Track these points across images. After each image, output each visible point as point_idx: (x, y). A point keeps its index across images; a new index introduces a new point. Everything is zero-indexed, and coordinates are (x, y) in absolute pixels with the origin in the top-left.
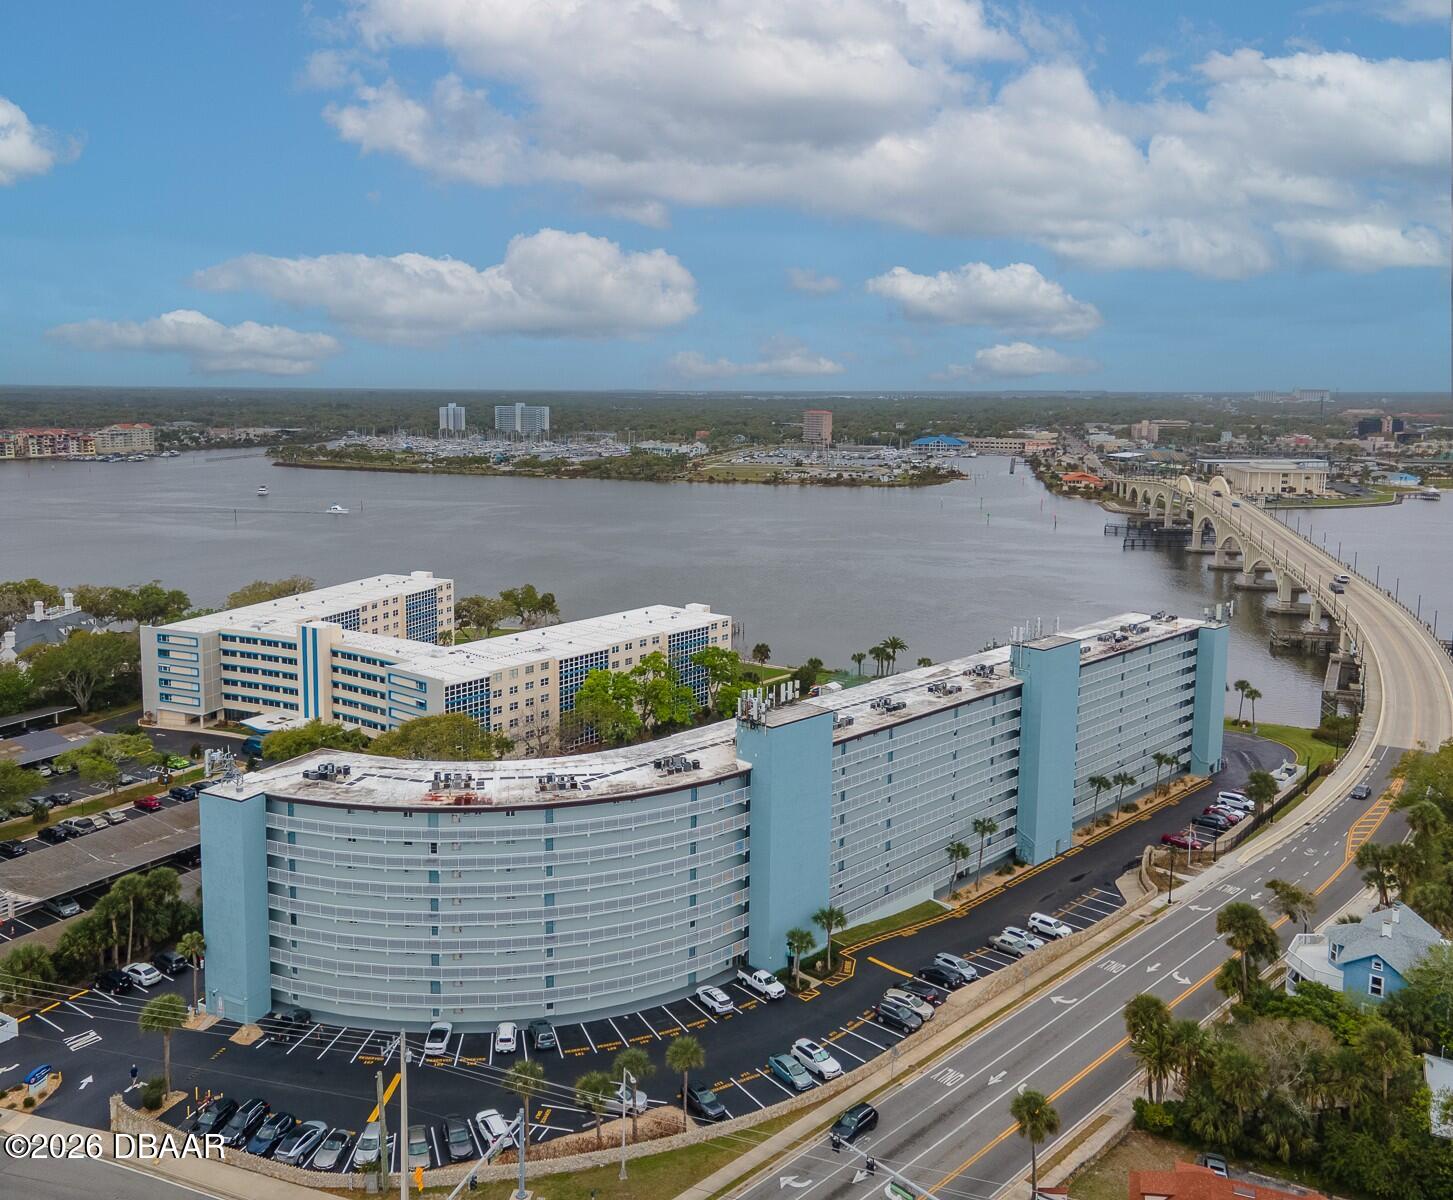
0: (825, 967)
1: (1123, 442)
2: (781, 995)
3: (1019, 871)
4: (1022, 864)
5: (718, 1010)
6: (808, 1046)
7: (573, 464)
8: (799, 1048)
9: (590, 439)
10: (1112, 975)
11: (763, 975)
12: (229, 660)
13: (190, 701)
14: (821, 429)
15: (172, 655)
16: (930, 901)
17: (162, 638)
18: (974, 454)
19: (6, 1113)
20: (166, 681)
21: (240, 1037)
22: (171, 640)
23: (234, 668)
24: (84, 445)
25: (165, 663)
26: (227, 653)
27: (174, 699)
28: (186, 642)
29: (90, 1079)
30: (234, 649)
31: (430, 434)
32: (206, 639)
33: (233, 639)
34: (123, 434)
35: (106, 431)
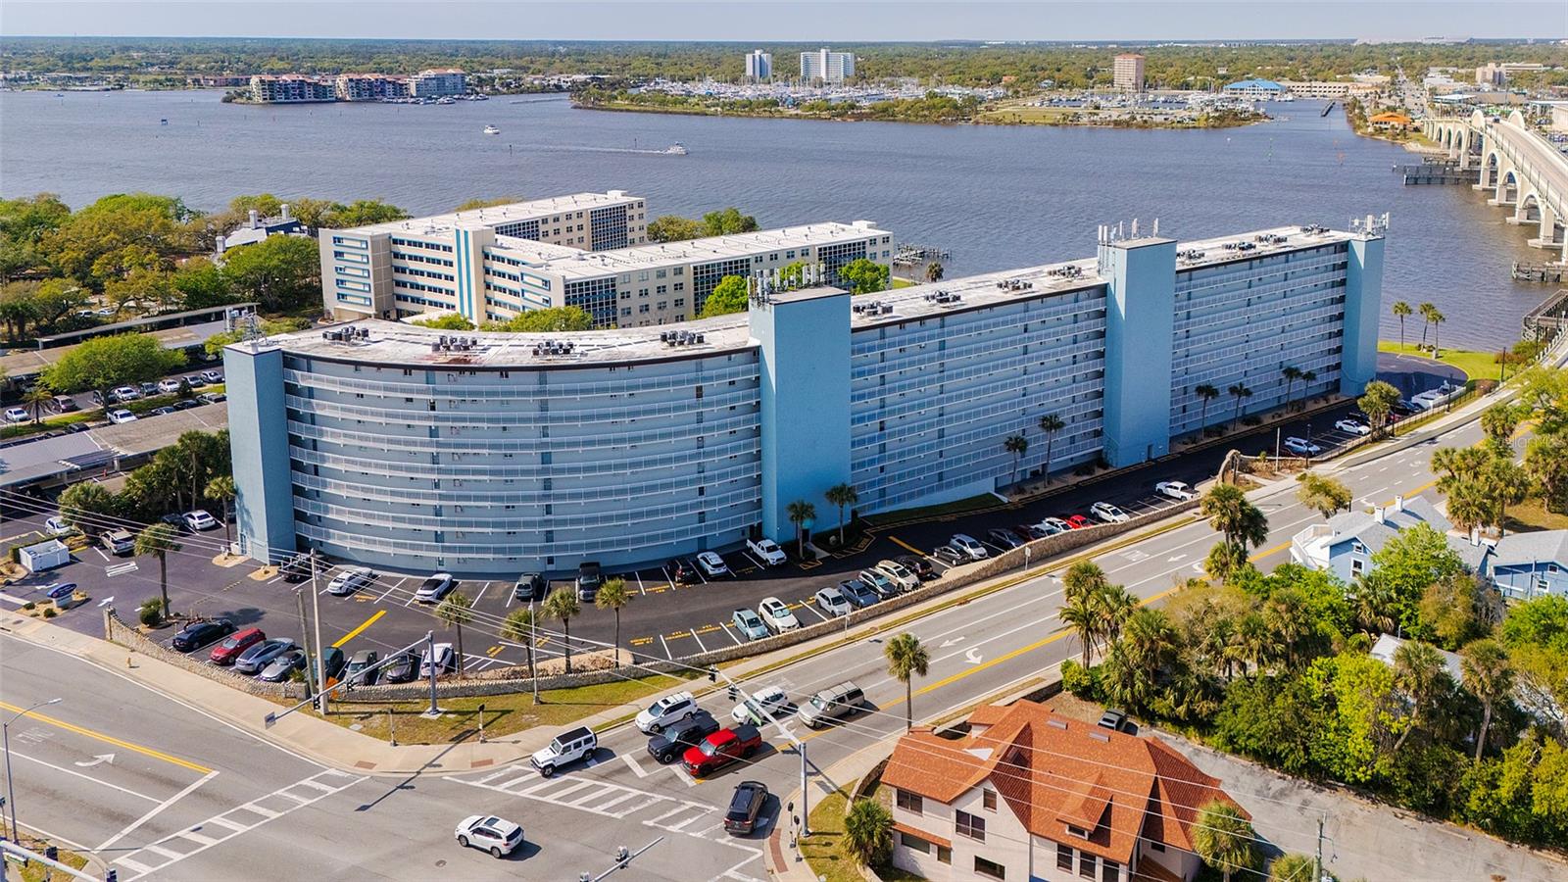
0: (838, 541)
1: (1460, 86)
2: (780, 562)
3: (1099, 472)
4: (1105, 466)
5: (711, 572)
6: (772, 604)
7: (861, 108)
8: (764, 605)
9: (891, 86)
10: (1131, 562)
11: (768, 543)
12: (399, 263)
13: (362, 301)
14: (1132, 73)
15: (346, 257)
16: (989, 494)
17: (337, 240)
18: (1290, 98)
19: (27, 619)
20: (342, 282)
21: (257, 576)
22: (345, 243)
23: (403, 271)
24: (400, 90)
25: (341, 265)
26: (397, 255)
27: (349, 299)
28: (358, 244)
29: (111, 599)
30: (402, 252)
31: (734, 81)
32: (375, 240)
33: (402, 242)
34: (436, 78)
35: (421, 75)
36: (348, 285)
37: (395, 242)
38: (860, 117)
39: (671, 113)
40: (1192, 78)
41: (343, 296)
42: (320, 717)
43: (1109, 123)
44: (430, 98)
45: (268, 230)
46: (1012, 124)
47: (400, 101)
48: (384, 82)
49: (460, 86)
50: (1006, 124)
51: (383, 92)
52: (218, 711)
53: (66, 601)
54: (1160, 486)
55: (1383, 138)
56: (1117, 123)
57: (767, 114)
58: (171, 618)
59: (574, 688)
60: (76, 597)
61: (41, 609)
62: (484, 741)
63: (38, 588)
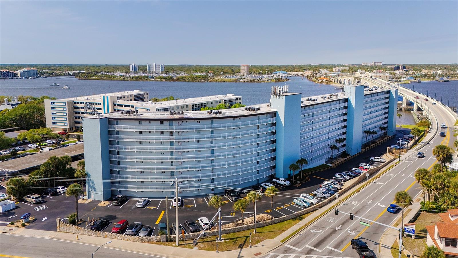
0: (300, 178)
3: (347, 157)
4: (348, 155)
8: (302, 196)
11: (282, 179)
12: (77, 110)
13: (63, 124)
14: (246, 70)
15: (56, 109)
16: (324, 164)
17: (53, 103)
18: (290, 76)
19: (15, 228)
20: (55, 118)
21: (101, 204)
22: (56, 104)
23: (79, 113)
24: (14, 75)
25: (54, 111)
26: (76, 108)
27: (57, 124)
28: (62, 104)
29: (46, 218)
30: (78, 106)
31: (127, 73)
32: (69, 103)
33: (78, 103)
34: (27, 71)
35: (22, 70)
36: (57, 119)
37: (75, 103)
38: (175, 80)
39: (113, 80)
40: (262, 71)
41: (55, 123)
42: (178, 247)
43: (248, 81)
44: (26, 77)
45: (12, 105)
46: (221, 82)
47: (16, 78)
48: (8, 72)
49: (35, 74)
50: (219, 82)
51: (8, 76)
52: (131, 249)
53: (27, 220)
54: (371, 158)
55: (324, 83)
56: (251, 81)
57: (146, 80)
58: (79, 221)
59: (262, 227)
60: (30, 219)
61: (19, 224)
62: (251, 247)
63: (10, 217)
